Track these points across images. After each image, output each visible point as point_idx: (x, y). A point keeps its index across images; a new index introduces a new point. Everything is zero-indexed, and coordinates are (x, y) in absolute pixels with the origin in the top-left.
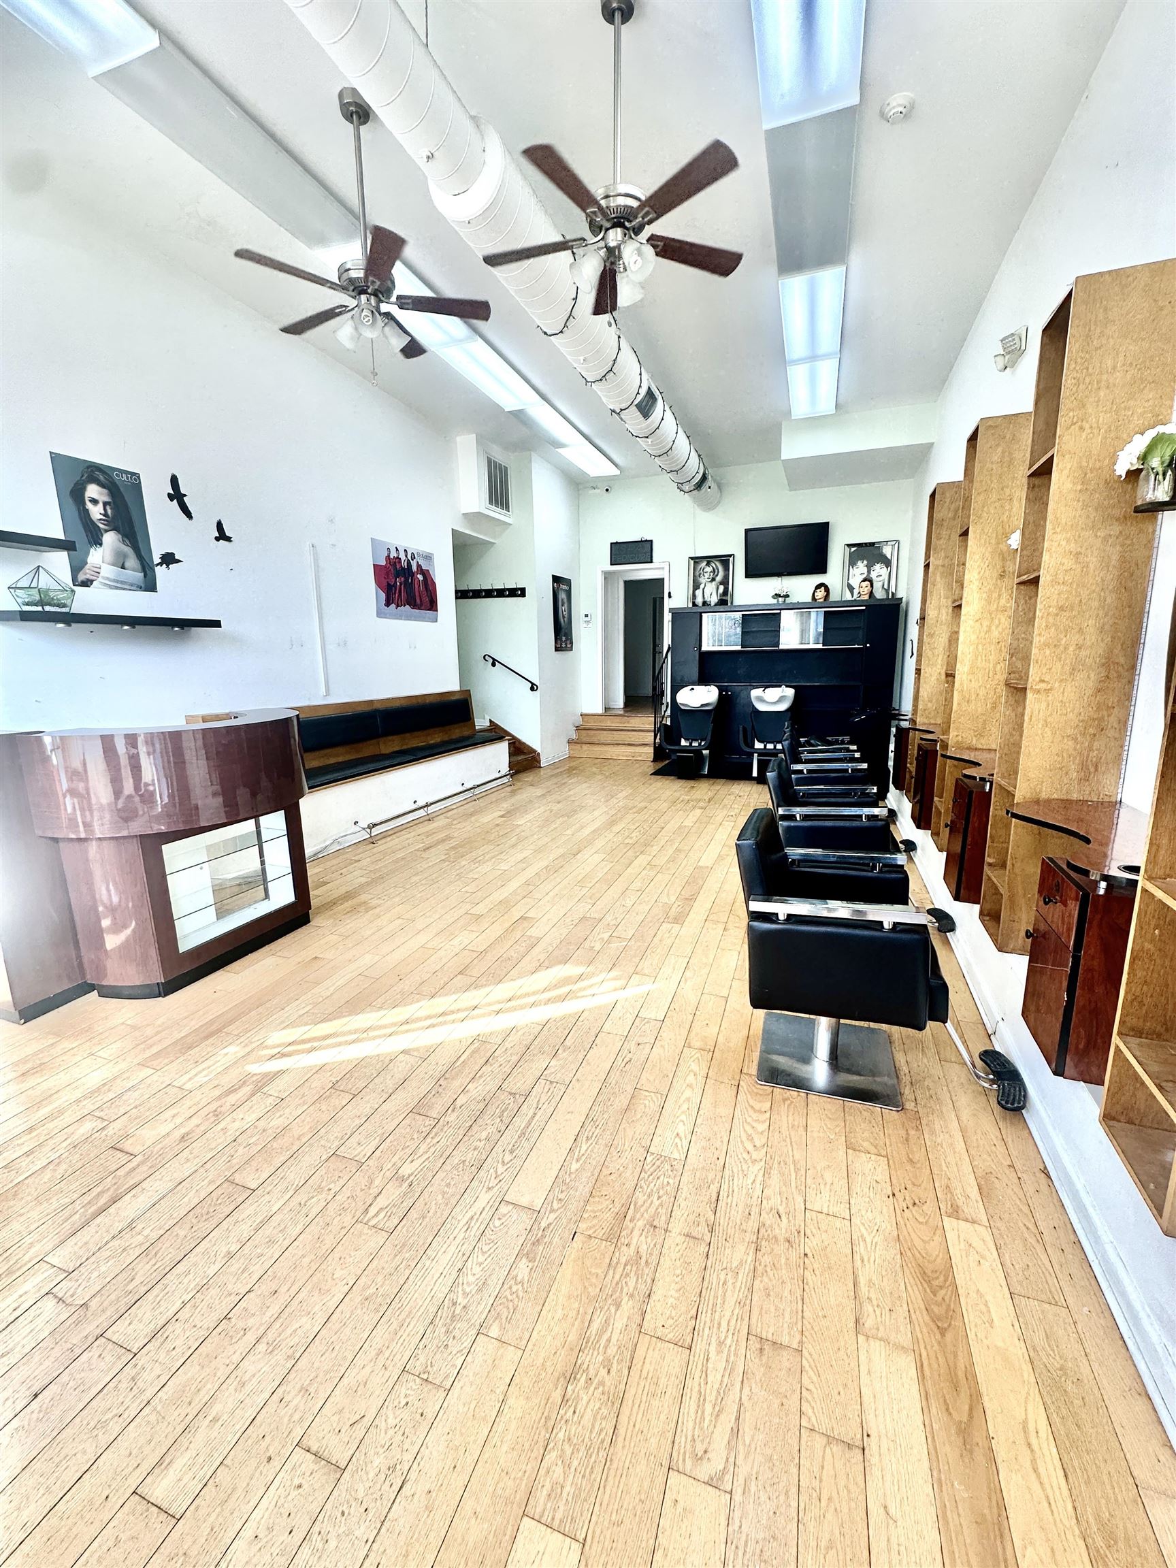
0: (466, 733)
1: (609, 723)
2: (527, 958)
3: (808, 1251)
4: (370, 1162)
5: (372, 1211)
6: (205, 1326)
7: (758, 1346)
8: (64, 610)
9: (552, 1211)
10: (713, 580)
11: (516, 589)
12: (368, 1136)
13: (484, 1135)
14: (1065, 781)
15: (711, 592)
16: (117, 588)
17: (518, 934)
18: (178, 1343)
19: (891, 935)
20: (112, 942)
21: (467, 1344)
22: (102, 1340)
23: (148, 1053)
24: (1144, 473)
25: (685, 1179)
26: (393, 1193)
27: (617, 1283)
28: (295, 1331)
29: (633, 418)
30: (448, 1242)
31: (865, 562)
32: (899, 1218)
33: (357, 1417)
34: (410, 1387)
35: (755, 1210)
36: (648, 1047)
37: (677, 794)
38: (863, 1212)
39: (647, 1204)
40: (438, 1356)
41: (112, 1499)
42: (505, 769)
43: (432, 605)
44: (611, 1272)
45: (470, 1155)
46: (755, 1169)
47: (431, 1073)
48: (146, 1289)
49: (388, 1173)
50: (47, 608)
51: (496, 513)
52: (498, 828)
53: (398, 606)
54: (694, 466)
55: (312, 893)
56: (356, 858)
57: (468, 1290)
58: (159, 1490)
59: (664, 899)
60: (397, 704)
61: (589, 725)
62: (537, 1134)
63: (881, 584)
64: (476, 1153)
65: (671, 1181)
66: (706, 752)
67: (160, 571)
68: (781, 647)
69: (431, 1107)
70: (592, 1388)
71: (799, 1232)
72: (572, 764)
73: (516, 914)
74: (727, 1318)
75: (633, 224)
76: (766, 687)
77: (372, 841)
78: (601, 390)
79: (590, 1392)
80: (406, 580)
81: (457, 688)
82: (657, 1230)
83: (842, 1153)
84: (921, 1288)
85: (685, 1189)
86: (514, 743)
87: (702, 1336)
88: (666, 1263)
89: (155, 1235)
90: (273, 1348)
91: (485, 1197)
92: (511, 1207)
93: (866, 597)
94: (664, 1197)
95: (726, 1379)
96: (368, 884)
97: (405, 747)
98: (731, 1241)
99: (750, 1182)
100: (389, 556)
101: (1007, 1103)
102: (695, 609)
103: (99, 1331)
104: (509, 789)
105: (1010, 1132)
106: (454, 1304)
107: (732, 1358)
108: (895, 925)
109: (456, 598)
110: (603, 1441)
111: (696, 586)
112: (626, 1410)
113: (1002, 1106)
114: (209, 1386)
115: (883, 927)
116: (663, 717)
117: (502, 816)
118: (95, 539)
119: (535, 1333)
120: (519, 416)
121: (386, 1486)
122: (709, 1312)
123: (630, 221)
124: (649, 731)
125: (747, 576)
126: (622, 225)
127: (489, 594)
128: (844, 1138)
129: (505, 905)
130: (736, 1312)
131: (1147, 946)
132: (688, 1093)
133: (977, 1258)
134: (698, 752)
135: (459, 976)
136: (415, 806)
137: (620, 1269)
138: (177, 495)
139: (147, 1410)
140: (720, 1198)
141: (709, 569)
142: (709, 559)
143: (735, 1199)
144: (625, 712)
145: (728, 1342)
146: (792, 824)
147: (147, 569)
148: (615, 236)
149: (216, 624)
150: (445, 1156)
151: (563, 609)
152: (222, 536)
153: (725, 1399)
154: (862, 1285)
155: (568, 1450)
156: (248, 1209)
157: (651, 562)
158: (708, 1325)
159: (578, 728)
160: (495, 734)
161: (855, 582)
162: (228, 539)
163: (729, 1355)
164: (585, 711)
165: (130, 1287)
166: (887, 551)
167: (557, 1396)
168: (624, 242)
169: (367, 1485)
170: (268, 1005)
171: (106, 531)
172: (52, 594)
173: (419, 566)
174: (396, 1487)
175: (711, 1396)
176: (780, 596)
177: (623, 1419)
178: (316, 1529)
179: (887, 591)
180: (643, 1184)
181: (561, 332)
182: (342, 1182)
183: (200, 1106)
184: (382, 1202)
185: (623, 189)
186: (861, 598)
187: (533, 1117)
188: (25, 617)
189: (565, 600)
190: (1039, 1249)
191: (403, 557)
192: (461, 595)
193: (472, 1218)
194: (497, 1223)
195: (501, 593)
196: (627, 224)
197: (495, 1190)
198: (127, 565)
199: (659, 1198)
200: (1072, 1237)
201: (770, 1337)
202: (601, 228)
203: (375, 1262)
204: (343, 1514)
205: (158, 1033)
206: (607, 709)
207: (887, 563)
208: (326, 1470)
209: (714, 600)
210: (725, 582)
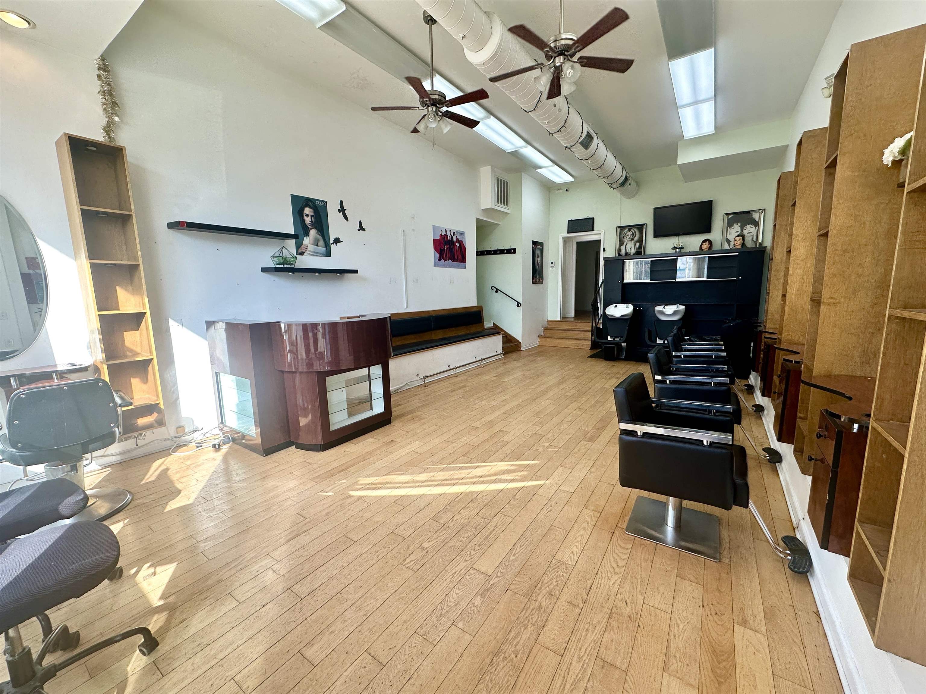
0: (479, 329)
1: (564, 326)
2: (500, 452)
3: (641, 624)
4: (409, 538)
5: (408, 561)
6: (331, 594)
7: (602, 664)
8: (292, 266)
9: (497, 577)
10: (632, 239)
11: (511, 249)
12: (409, 527)
13: (466, 535)
14: (851, 363)
15: (631, 247)
16: (314, 255)
17: (496, 439)
18: (319, 598)
19: (707, 449)
20: (303, 422)
21: (446, 628)
22: (289, 591)
23: (314, 476)
24: (904, 162)
25: (573, 575)
26: (419, 554)
27: (527, 617)
28: (368, 604)
29: (579, 150)
30: (442, 581)
31: (739, 224)
32: (704, 620)
33: (392, 646)
34: (417, 640)
35: (612, 598)
36: (563, 505)
37: (603, 369)
38: (680, 612)
39: (549, 583)
40: (432, 630)
41: (291, 652)
42: (500, 351)
43: (463, 259)
44: (524, 611)
45: (458, 544)
46: (615, 577)
47: (442, 502)
48: (308, 574)
49: (417, 545)
50: (286, 266)
51: (501, 208)
52: (492, 383)
53: (445, 260)
54: (619, 173)
55: (393, 409)
56: (416, 393)
57: (450, 604)
58: (309, 653)
59: (584, 427)
60: (443, 313)
61: (552, 327)
62: (494, 539)
63: (751, 238)
64: (461, 543)
65: (565, 575)
66: (624, 345)
67: (333, 247)
68: (677, 280)
69: (441, 519)
70: (506, 662)
71: (637, 614)
72: (540, 350)
73: (497, 428)
74: (585, 647)
75: (569, 53)
76: (666, 305)
77: (425, 386)
78: (559, 137)
79: (505, 664)
80: (450, 247)
81: (475, 304)
82: (553, 597)
83: (673, 579)
84: (710, 658)
85: (572, 580)
86: (506, 336)
87: (570, 652)
88: (555, 613)
89: (312, 553)
90: (359, 609)
91: (463, 565)
92: (475, 571)
93: (740, 247)
94: (559, 582)
95: (580, 675)
96: (421, 406)
97: (445, 336)
98: (595, 610)
99: (611, 583)
100: (441, 234)
101: (794, 568)
103: (288, 587)
104: (502, 362)
105: (796, 588)
106: (442, 609)
107: (585, 666)
108: (711, 443)
109: (477, 255)
110: (508, 686)
111: (621, 243)
112: (523, 675)
113: (791, 570)
114: (330, 619)
115: (703, 444)
116: (598, 323)
117: (496, 376)
118: (307, 233)
119: (480, 630)
120: (515, 154)
121: (402, 678)
122: (576, 642)
123: (568, 51)
124: (589, 331)
125: (655, 236)
126: (564, 55)
127: (495, 252)
128: (676, 571)
129: (492, 423)
130: (592, 645)
131: (877, 464)
132: (582, 532)
133: (754, 650)
134: (618, 345)
135: (463, 457)
136: (449, 368)
137: (529, 611)
138: (342, 210)
139: (305, 622)
140: (592, 588)
141: (629, 233)
142: (630, 227)
143: (600, 591)
144: (575, 319)
145: (584, 658)
146: (664, 386)
147: (327, 246)
148: (559, 61)
149: (356, 272)
150: (445, 542)
151: (538, 260)
152: (361, 228)
153: (578, 684)
154: (672, 649)
155: (490, 686)
156: (352, 550)
157: (593, 230)
158: (574, 647)
159: (545, 329)
160: (496, 330)
161: (731, 237)
162: (364, 230)
163: (583, 665)
164: (549, 319)
165: (301, 572)
167: (488, 661)
168: (563, 63)
169: (394, 675)
170: (368, 461)
171: (311, 229)
172: (287, 259)
173: (457, 238)
174: (407, 679)
175: (570, 681)
176: (677, 248)
177: (521, 680)
178: (370, 686)
179: (756, 242)
180: (548, 573)
181: (534, 110)
182: (394, 546)
183: (335, 502)
184: (412, 557)
185: (564, 36)
186: (736, 247)
187: (493, 531)
188: (277, 270)
189: (540, 255)
190: (801, 656)
191: (449, 234)
192: (480, 253)
193: (455, 573)
194: (468, 577)
195: (502, 252)
196: (566, 53)
197: (468, 562)
198: (319, 244)
199: (557, 581)
200: (828, 654)
201: (609, 661)
202: (552, 57)
203: (407, 583)
204: (382, 683)
205: (319, 467)
206: (563, 318)
207: (756, 224)
208: (376, 664)
209: (633, 251)
210: (640, 241)
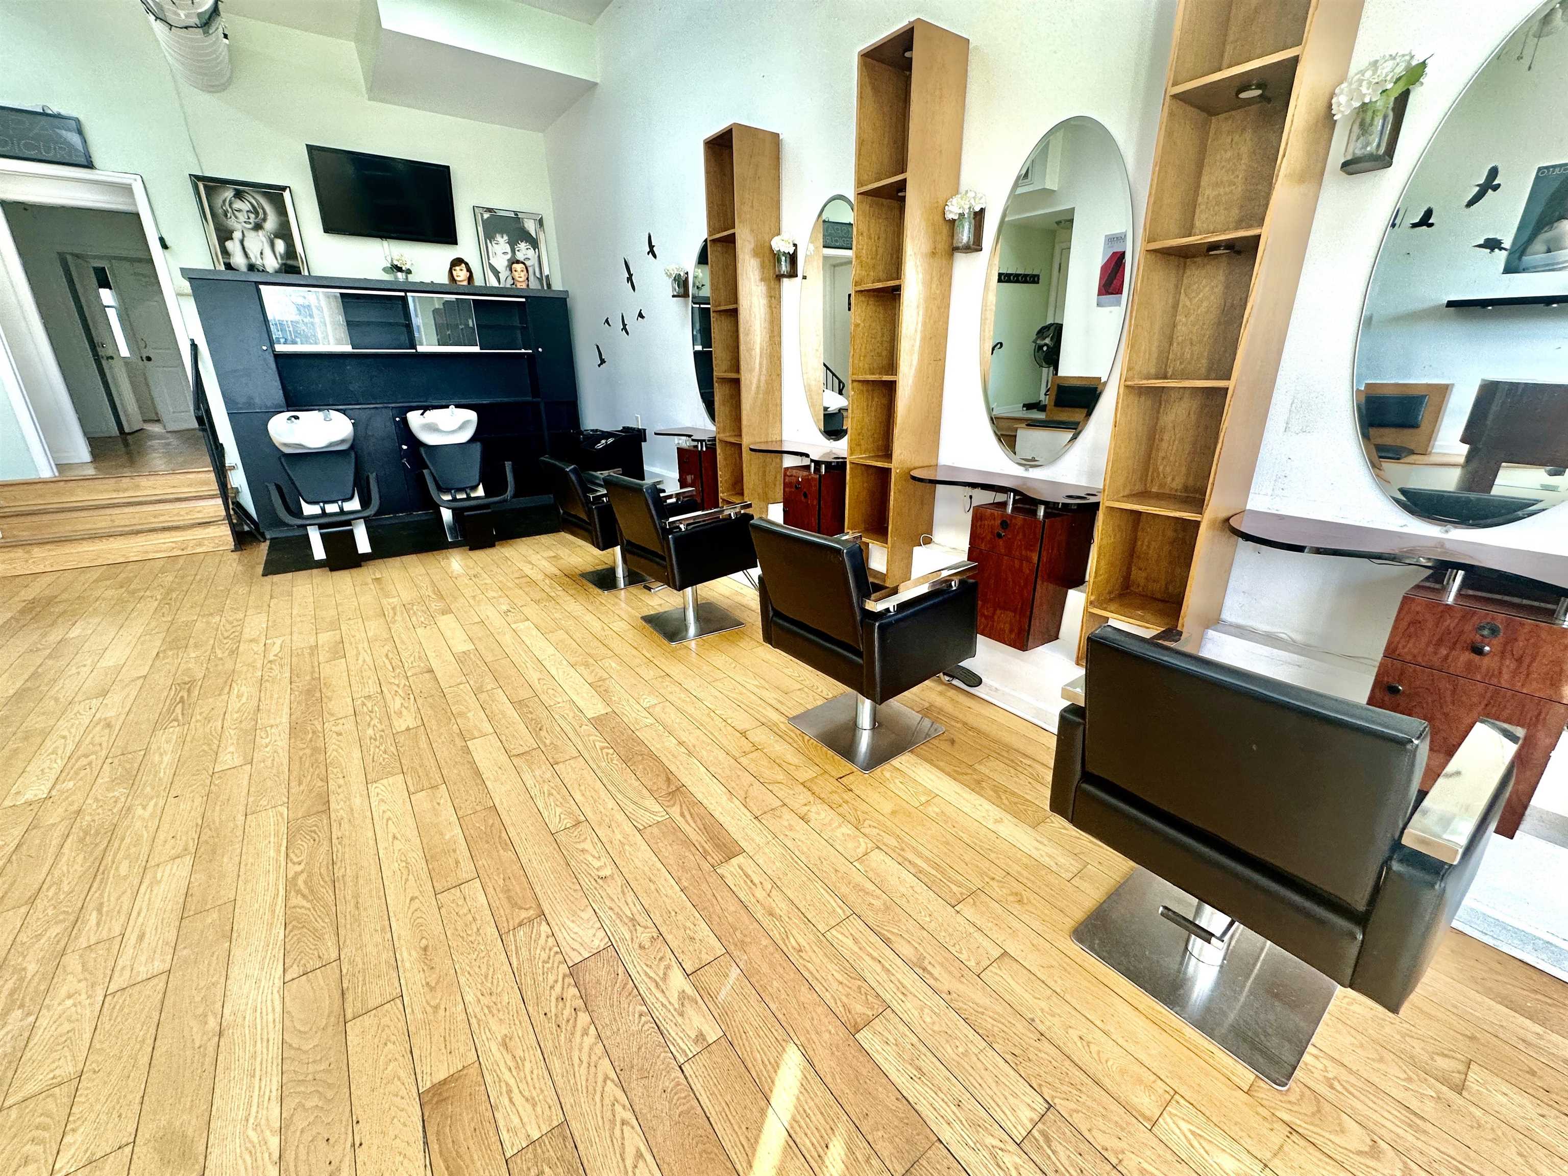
1: (73, 496)
10: (258, 227)
15: (259, 249)
31: (506, 238)
61: (24, 504)
68: (421, 349)
93: (524, 286)
102: (230, 275)
111: (224, 234)
125: (328, 229)
141: (242, 205)
142: (238, 187)
144: (100, 468)
157: (92, 166)
166: (531, 226)
176: (397, 270)
206: (61, 468)
207: (534, 243)
209: (271, 263)
210: (284, 235)
